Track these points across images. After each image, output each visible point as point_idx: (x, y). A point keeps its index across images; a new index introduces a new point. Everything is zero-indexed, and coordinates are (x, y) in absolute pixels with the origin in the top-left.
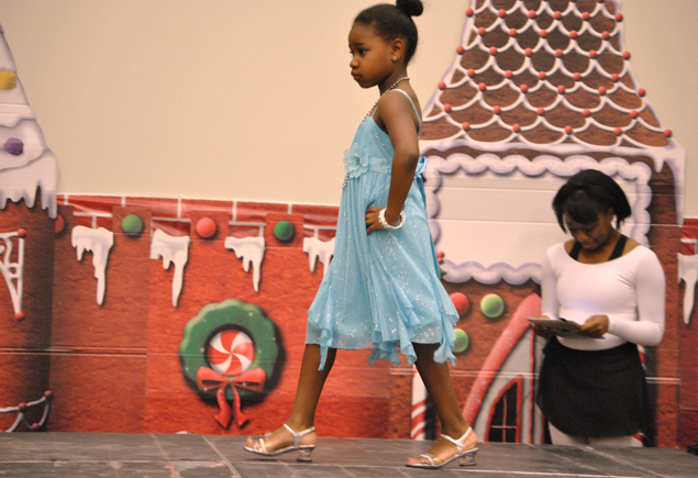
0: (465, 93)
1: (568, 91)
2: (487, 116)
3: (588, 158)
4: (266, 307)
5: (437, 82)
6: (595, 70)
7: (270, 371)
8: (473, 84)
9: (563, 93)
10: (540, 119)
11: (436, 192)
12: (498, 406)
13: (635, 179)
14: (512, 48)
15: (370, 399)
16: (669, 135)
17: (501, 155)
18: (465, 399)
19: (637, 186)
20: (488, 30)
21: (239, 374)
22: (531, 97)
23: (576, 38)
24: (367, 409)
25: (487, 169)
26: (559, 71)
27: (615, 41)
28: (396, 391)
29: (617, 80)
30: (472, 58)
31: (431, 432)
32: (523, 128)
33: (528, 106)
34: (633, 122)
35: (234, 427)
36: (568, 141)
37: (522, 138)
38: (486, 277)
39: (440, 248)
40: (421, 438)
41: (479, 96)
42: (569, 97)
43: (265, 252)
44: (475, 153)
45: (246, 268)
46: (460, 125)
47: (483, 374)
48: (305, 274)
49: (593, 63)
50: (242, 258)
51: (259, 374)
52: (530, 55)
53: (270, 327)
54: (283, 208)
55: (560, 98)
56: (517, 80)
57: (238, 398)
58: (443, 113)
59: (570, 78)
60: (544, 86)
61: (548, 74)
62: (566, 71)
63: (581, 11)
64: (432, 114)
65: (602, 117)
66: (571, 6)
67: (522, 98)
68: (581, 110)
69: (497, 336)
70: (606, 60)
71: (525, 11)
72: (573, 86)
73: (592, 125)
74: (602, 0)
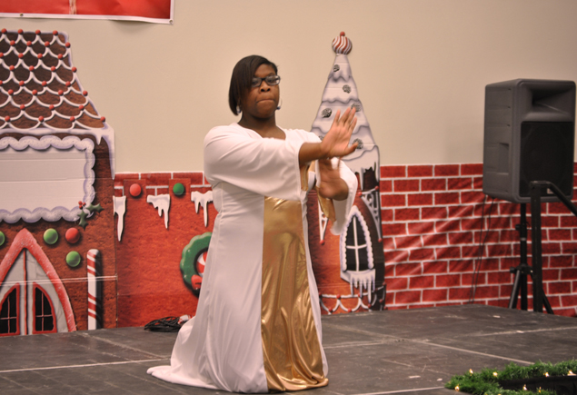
1: (39, 93)
3: (55, 137)
6: (55, 79)
9: (36, 94)
10: (22, 112)
12: (4, 305)
13: (85, 150)
16: (104, 120)
19: (86, 154)
22: (16, 98)
23: (42, 58)
26: (32, 80)
27: (66, 60)
29: (70, 85)
32: (12, 119)
33: (14, 104)
34: (81, 112)
36: (41, 126)
37: (11, 125)
42: (41, 98)
49: (54, 75)
52: (14, 70)
55: (34, 98)
56: (5, 87)
59: (40, 85)
60: (23, 90)
61: (26, 82)
62: (36, 80)
63: (44, 41)
65: (62, 109)
66: (38, 38)
67: (10, 98)
68: (48, 106)
69: (2, 259)
70: (61, 72)
71: (8, 41)
72: (42, 90)
73: (55, 115)
74: (56, 34)
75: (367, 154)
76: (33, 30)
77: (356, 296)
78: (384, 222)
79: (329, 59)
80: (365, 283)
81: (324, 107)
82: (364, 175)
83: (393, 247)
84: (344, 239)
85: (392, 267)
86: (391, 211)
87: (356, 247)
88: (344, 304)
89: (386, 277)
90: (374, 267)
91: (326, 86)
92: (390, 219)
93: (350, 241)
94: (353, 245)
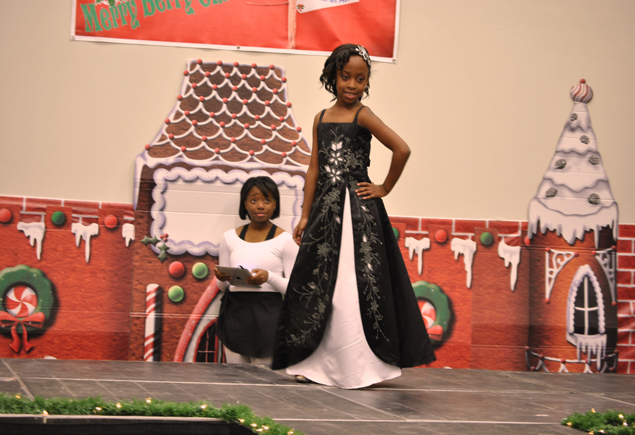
0: (183, 126)
1: (251, 127)
2: (198, 142)
3: (264, 172)
4: (46, 270)
5: (164, 119)
6: (268, 113)
7: (48, 314)
8: (188, 120)
9: (248, 128)
10: (233, 145)
11: (163, 193)
12: (203, 338)
13: (295, 187)
14: (214, 97)
15: (117, 333)
17: (207, 169)
18: (181, 333)
19: (296, 191)
20: (198, 85)
21: (27, 316)
22: (226, 131)
23: (256, 92)
24: (115, 340)
25: (198, 178)
26: (245, 114)
27: (282, 95)
28: (134, 328)
29: (283, 121)
30: (188, 103)
31: (157, 355)
32: (222, 151)
33: (225, 136)
34: (294, 149)
35: (23, 352)
36: (251, 160)
37: (221, 158)
38: (196, 251)
39: (166, 231)
40: (150, 359)
41: (192, 129)
43: (45, 233)
44: (189, 167)
45: (32, 243)
46: (179, 148)
47: (193, 316)
48: (73, 248)
49: (268, 109)
50: (29, 237)
51: (40, 315)
52: (227, 103)
53: (48, 284)
54: (59, 202)
55: (246, 131)
56: (217, 119)
57: (25, 332)
58: (168, 140)
59: (252, 118)
60: (235, 124)
61: (238, 115)
62: (249, 114)
63: (260, 75)
64: (161, 140)
65: (274, 145)
66: (253, 71)
67: (221, 131)
68: (260, 140)
69: (203, 291)
70: (276, 107)
71: (223, 73)
72: (254, 124)
73: (267, 150)
74: (273, 68)
75: (604, 210)
76: (249, 64)
77: (583, 361)
78: (620, 285)
79: (567, 107)
80: (594, 348)
81: (558, 158)
82: (600, 233)
83: (630, 313)
84: (573, 300)
85: (627, 334)
86: (629, 273)
87: (586, 309)
88: (568, 368)
89: (619, 345)
90: (605, 333)
91: (562, 136)
92: (628, 282)
93: (579, 301)
94: (583, 306)
